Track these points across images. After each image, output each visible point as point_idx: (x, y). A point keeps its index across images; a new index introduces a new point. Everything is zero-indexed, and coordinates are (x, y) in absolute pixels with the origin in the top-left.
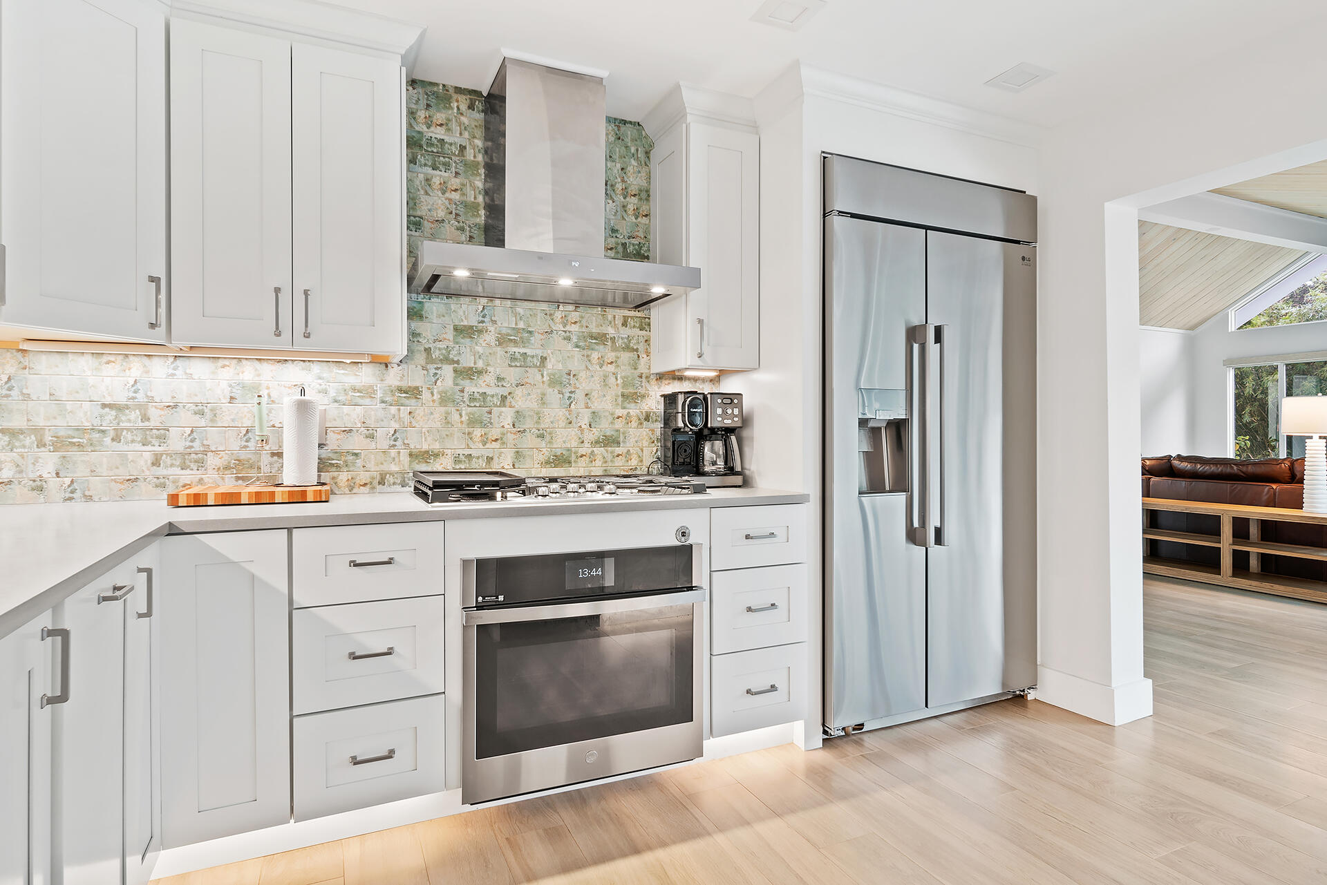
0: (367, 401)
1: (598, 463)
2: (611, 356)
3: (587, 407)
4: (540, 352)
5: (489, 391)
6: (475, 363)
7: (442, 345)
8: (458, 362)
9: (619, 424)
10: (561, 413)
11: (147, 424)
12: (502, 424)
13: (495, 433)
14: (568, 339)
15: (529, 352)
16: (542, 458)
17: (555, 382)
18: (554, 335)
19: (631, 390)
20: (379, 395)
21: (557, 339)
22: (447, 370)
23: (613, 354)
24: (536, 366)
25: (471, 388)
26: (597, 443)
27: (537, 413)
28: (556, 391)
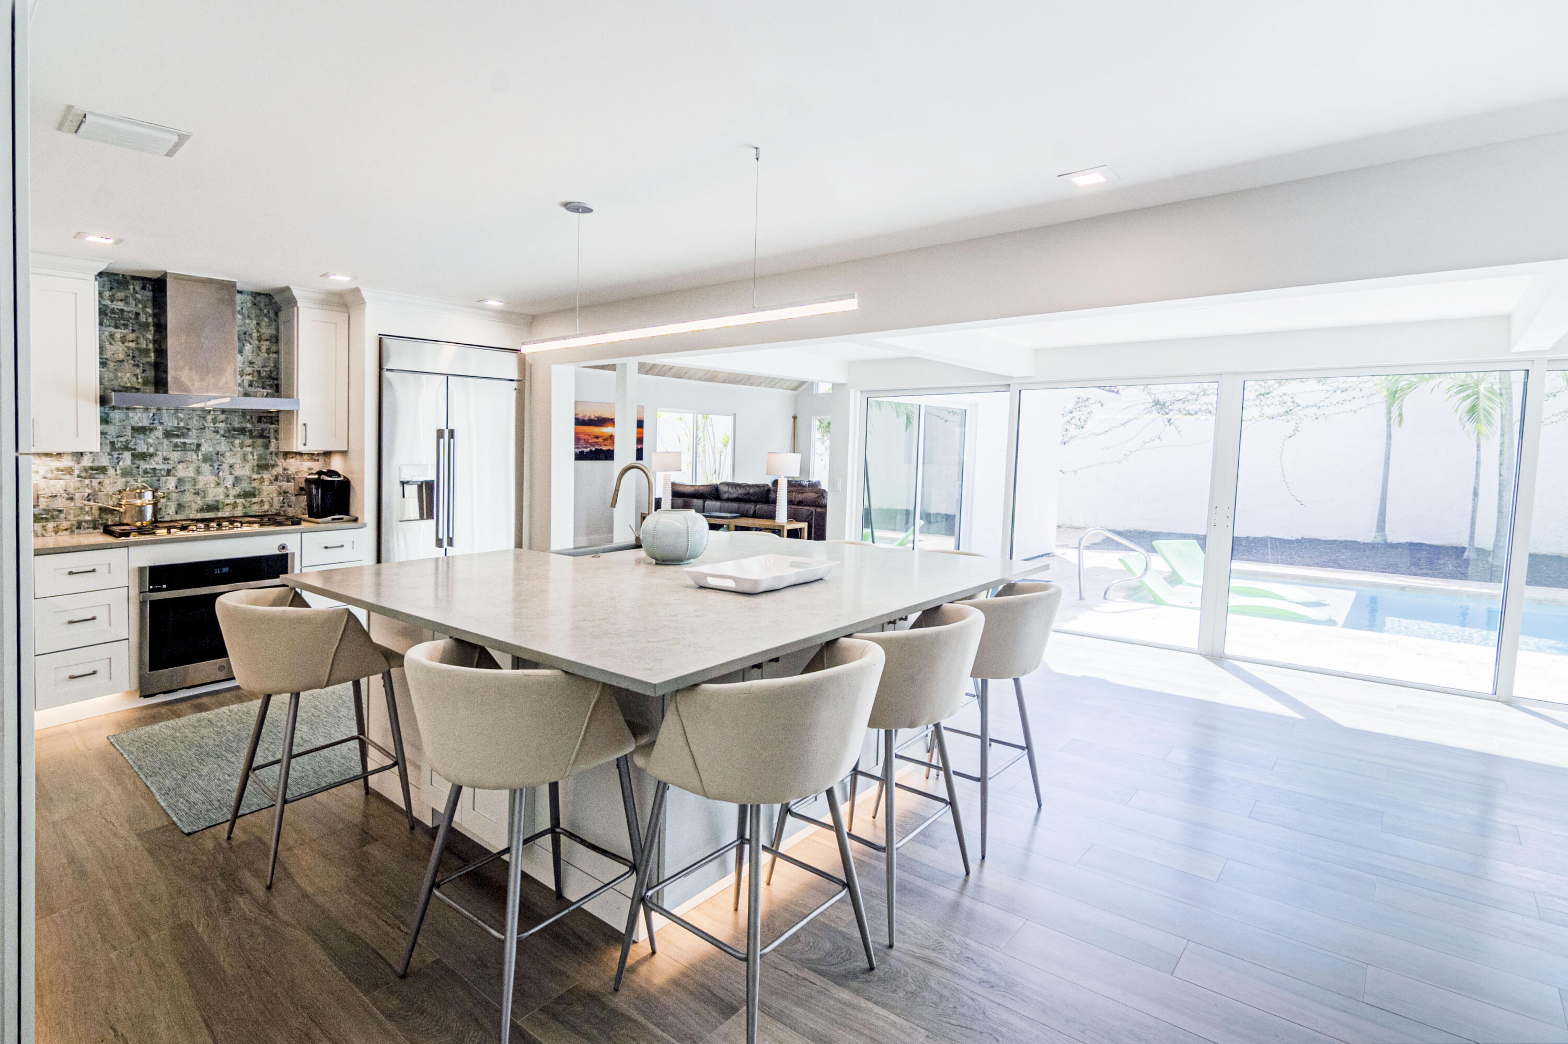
0: (68, 477)
1: (240, 508)
2: (249, 441)
3: (231, 474)
4: (195, 441)
5: (158, 467)
6: (148, 449)
7: (122, 439)
8: (135, 449)
9: (255, 484)
10: (212, 479)
13: (162, 493)
14: (217, 432)
15: (187, 441)
16: (196, 507)
17: (207, 459)
18: (207, 430)
19: (263, 462)
20: (77, 472)
21: (208, 433)
22: (127, 455)
23: (251, 440)
24: (193, 450)
25: (147, 466)
26: (239, 496)
27: (194, 479)
28: (208, 465)
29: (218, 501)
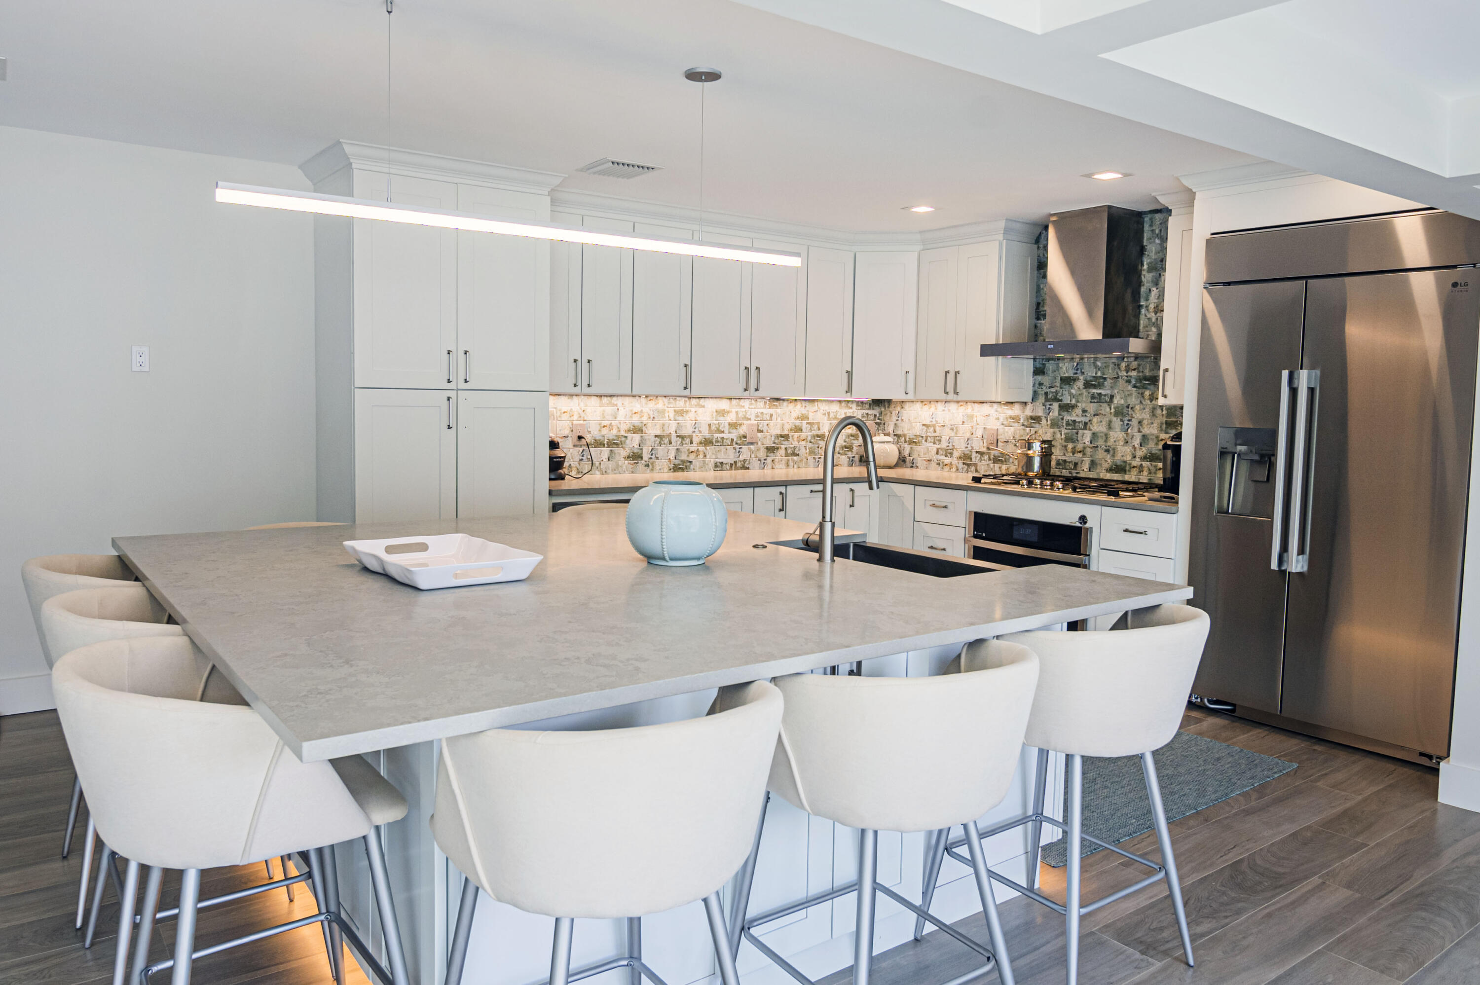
0: (1016, 424)
1: (1145, 473)
3: (1139, 431)
4: (1109, 392)
5: (1078, 419)
6: (1071, 401)
7: (1053, 390)
8: (1061, 400)
10: (1121, 435)
11: (935, 434)
12: (1084, 441)
13: (1080, 447)
14: (1129, 381)
15: (1103, 392)
16: (1106, 466)
17: (1119, 413)
18: (1120, 380)
19: (1173, 419)
20: (1022, 421)
21: (1121, 382)
22: (1056, 406)
24: (1106, 402)
25: (1068, 417)
26: (1144, 458)
27: (1106, 435)
28: (1119, 420)
29: (1125, 462)
